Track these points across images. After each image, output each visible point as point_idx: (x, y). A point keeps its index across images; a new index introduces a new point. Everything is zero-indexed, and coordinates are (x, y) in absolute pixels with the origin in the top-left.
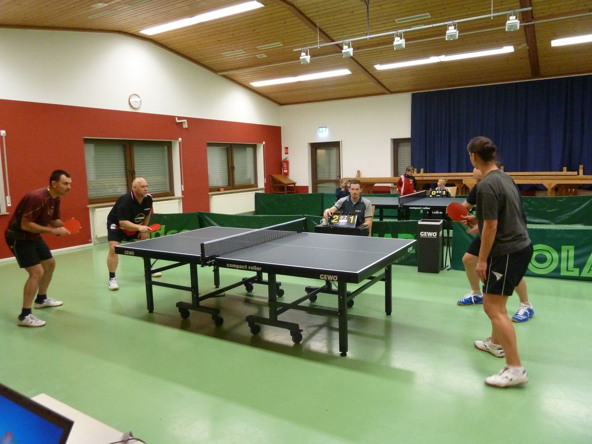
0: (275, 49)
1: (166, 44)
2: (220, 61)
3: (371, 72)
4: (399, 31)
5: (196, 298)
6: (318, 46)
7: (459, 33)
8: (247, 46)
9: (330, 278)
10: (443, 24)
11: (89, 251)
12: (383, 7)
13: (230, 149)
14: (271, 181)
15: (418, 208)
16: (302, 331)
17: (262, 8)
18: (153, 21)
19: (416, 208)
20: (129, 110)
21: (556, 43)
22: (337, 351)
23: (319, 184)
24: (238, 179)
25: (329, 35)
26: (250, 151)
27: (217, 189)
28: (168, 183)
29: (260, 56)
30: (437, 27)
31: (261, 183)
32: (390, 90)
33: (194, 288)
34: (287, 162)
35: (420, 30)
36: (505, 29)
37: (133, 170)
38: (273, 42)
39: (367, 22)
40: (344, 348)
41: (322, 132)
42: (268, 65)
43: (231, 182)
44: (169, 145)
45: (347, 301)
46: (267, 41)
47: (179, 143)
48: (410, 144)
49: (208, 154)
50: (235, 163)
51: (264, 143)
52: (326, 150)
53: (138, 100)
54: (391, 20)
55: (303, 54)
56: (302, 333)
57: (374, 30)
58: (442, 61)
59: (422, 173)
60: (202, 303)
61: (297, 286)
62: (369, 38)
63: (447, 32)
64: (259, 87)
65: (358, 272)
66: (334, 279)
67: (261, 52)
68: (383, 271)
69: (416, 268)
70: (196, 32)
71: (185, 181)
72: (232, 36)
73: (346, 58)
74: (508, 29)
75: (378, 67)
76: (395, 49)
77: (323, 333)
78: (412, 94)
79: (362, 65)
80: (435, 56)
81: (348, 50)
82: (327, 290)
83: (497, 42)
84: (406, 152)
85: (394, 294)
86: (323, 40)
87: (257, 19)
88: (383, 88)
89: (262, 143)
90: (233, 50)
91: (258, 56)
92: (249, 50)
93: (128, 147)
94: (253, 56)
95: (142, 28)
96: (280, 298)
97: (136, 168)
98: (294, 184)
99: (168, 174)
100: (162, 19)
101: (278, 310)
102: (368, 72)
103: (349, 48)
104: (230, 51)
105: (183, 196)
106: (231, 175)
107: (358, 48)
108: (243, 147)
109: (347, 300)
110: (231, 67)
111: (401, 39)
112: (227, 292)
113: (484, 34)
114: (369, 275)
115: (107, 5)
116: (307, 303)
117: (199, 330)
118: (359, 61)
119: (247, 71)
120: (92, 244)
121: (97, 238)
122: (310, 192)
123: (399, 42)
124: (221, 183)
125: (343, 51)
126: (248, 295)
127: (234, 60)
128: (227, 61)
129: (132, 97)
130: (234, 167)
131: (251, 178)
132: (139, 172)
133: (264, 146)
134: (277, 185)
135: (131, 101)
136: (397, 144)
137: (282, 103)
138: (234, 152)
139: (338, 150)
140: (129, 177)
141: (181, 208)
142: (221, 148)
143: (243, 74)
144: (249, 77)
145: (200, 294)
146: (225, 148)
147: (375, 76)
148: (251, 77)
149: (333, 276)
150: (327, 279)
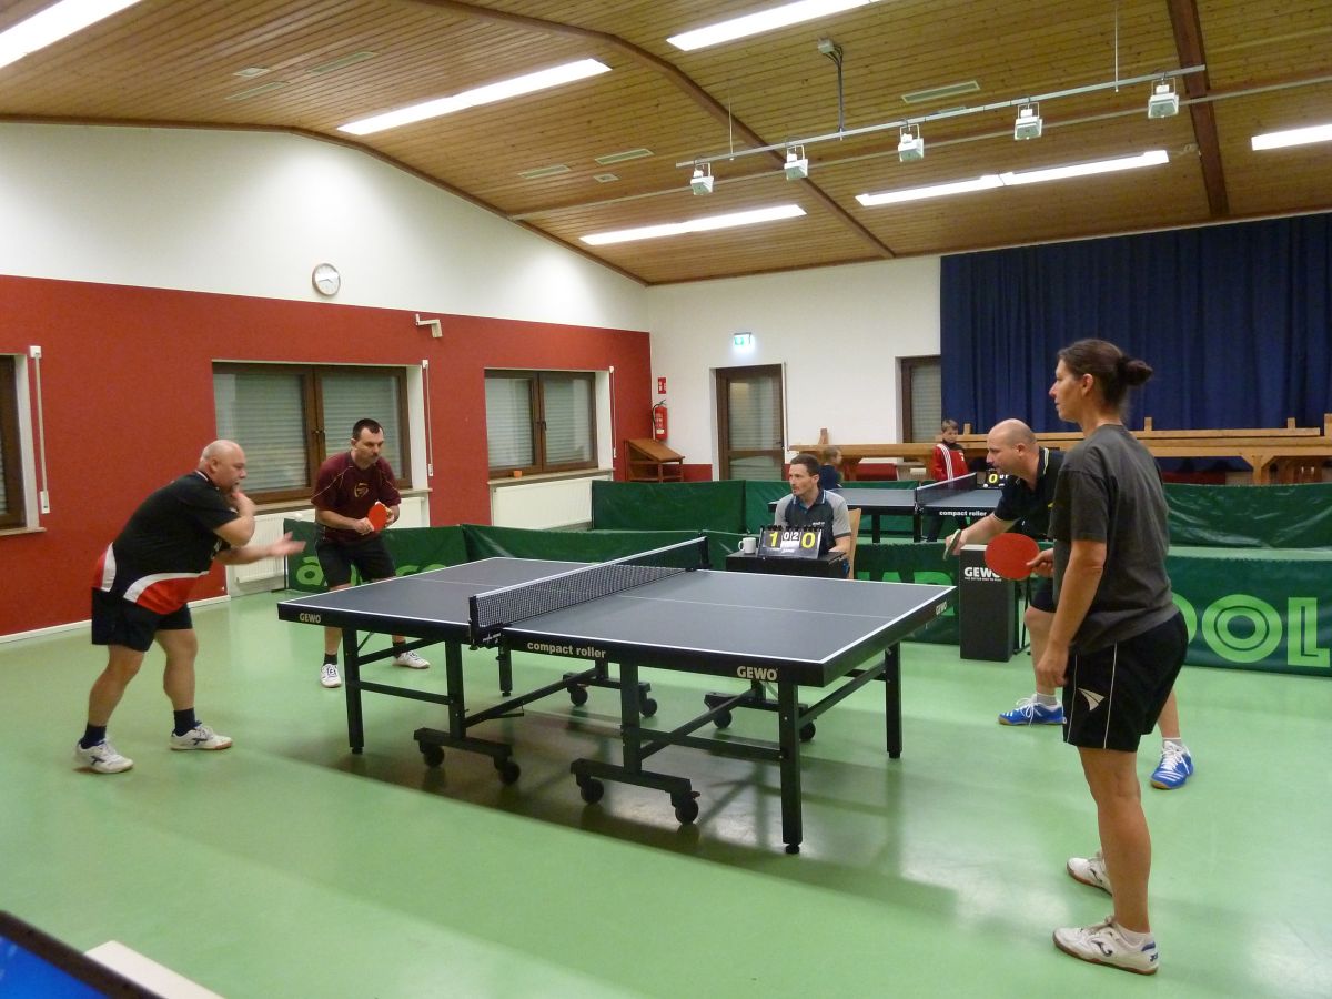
0: (636, 163)
1: (396, 155)
2: (513, 189)
3: (848, 211)
4: (912, 121)
5: (460, 719)
6: (731, 156)
7: (1044, 123)
8: (574, 156)
9: (760, 674)
10: (1007, 104)
11: (221, 613)
12: (875, 68)
13: (535, 384)
14: (628, 454)
15: (959, 514)
16: (697, 794)
17: (606, 75)
18: (367, 106)
19: (955, 514)
20: (312, 297)
21: (1262, 142)
22: (777, 842)
23: (735, 459)
24: (554, 451)
25: (755, 131)
26: (580, 387)
27: (507, 473)
28: (398, 459)
29: (603, 179)
30: (996, 110)
31: (606, 459)
32: (891, 249)
33: (455, 697)
34: (663, 412)
35: (957, 117)
36: (1146, 113)
37: (322, 431)
38: (631, 148)
39: (838, 100)
40: (792, 835)
41: (742, 343)
42: (619, 196)
43: (539, 456)
44: (401, 376)
45: (798, 726)
46: (618, 145)
47: (424, 370)
48: (938, 369)
49: (486, 395)
50: (546, 414)
51: (612, 369)
52: (750, 383)
53: (332, 275)
54: (893, 97)
55: (698, 173)
56: (697, 799)
57: (854, 120)
58: (1008, 184)
59: (967, 435)
60: (472, 731)
61: (686, 692)
62: (845, 138)
63: (1018, 121)
64: (599, 247)
65: (823, 661)
66: (769, 677)
67: (605, 169)
68: (879, 658)
69: (956, 650)
70: (461, 127)
71: (436, 453)
72: (539, 135)
73: (794, 182)
74: (1153, 113)
75: (866, 200)
76: (901, 160)
77: (746, 800)
78: (943, 259)
79: (831, 195)
80: (992, 173)
81: (796, 164)
82: (754, 700)
83: (1130, 141)
84: (930, 387)
85: (907, 709)
86: (742, 142)
87: (595, 99)
88: (875, 244)
89: (609, 369)
90: (542, 166)
91: (597, 178)
92: (577, 164)
93: (309, 381)
94: (585, 179)
95: (344, 121)
96: (649, 720)
97: (326, 427)
98: (680, 460)
99: (397, 441)
100: (387, 100)
101: (642, 746)
102: (844, 212)
103: (799, 158)
104: (537, 167)
105: (431, 489)
106: (538, 441)
107: (820, 159)
108: (566, 378)
109: (799, 723)
110: (539, 203)
111: (915, 137)
112: (528, 707)
113: (1101, 125)
114: (850, 668)
115: (267, 71)
116: (708, 731)
117: (465, 792)
118: (822, 187)
119: (572, 212)
120: (227, 598)
121: (239, 584)
122: (716, 477)
123: (910, 144)
124: (516, 458)
125: (787, 166)
126: (575, 713)
127: (545, 186)
128: (531, 189)
129: (320, 270)
130: (544, 423)
131: (582, 448)
132: (332, 435)
133: (611, 374)
134: (642, 462)
135: (318, 278)
136: (911, 368)
137: (651, 280)
138: (545, 389)
139: (777, 384)
140: (311, 447)
142: (516, 382)
143: (566, 217)
144: (577, 225)
145: (468, 711)
146: (524, 382)
147: (857, 219)
148: (582, 225)
149: (766, 670)
150: (754, 678)
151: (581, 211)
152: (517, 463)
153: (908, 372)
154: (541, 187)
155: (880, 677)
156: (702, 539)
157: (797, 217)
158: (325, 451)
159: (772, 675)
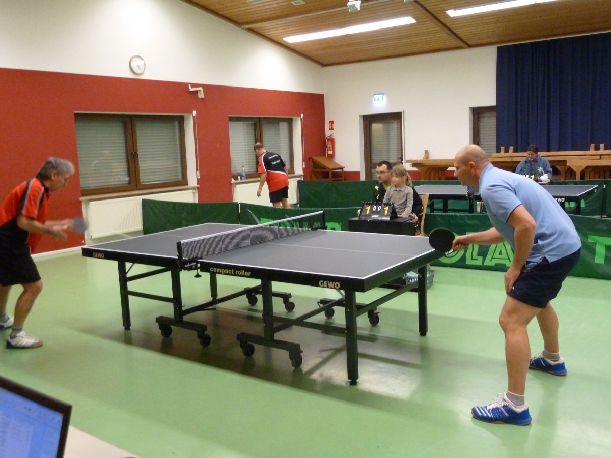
2: (244, 10)
3: (442, 20)
5: (179, 311)
9: (331, 285)
13: (258, 125)
14: (311, 165)
16: (303, 351)
20: (129, 75)
26: (284, 126)
28: (180, 168)
29: (296, 3)
31: (299, 168)
32: (469, 43)
33: (176, 299)
34: (332, 141)
37: (136, 153)
40: (353, 375)
41: (378, 100)
42: (306, 13)
44: (181, 120)
47: (194, 117)
48: (495, 114)
49: (230, 131)
51: (302, 115)
52: (383, 123)
53: (141, 63)
58: (537, 2)
59: (510, 153)
64: (294, 44)
65: (363, 278)
66: (336, 286)
71: (201, 166)
75: (452, 13)
78: (499, 48)
79: (431, 11)
84: (490, 125)
88: (458, 39)
89: (300, 116)
91: (293, 2)
93: (129, 123)
94: (285, 3)
97: (139, 150)
98: (342, 169)
99: (179, 157)
101: (275, 326)
102: (439, 20)
105: (198, 186)
108: (276, 121)
110: (260, 18)
118: (425, 6)
119: (279, 23)
122: (363, 178)
127: (262, 8)
128: (254, 10)
129: (133, 59)
132: (143, 155)
133: (301, 119)
134: (318, 170)
135: (134, 64)
136: (478, 114)
137: (325, 63)
138: (263, 128)
139: (399, 124)
140: (130, 162)
141: (196, 201)
142: (247, 124)
143: (275, 26)
144: (281, 31)
145: (184, 306)
146: (252, 124)
147: (447, 24)
148: (285, 30)
149: (334, 283)
150: (328, 287)
151: (284, 22)
152: (248, 171)
153: (477, 116)
154: (259, 9)
155: (414, 290)
156: (321, 212)
157: (411, 24)
158: (138, 164)
159: (337, 286)
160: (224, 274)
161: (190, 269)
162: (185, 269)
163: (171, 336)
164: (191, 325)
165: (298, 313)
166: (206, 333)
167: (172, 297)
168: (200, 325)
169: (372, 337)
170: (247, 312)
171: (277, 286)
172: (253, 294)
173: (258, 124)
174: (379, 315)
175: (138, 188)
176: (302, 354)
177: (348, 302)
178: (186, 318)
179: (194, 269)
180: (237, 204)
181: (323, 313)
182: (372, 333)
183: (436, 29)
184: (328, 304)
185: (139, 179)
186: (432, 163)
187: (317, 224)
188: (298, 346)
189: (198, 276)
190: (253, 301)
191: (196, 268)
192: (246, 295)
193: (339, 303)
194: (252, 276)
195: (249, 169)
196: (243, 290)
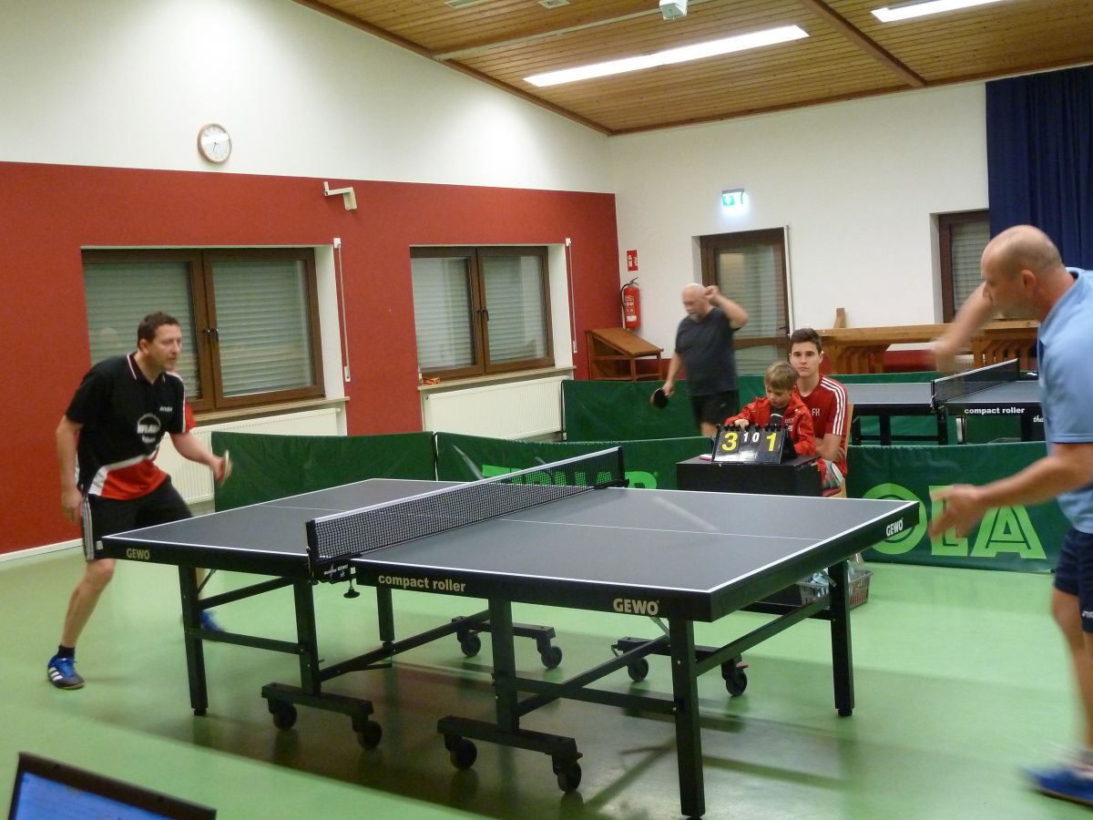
2: (437, 22)
3: (863, 30)
5: (313, 672)
9: (639, 607)
14: (591, 347)
15: (989, 411)
16: (579, 756)
19: (983, 412)
20: (197, 166)
24: (500, 343)
26: (529, 265)
27: (449, 377)
28: (307, 362)
29: (550, 4)
31: (564, 356)
32: (921, 75)
33: (306, 645)
34: (634, 293)
37: (213, 331)
41: (732, 203)
42: (572, 25)
43: (480, 355)
44: (308, 259)
47: (336, 250)
49: (414, 278)
50: (487, 302)
51: (568, 241)
52: (745, 253)
53: (224, 137)
64: (548, 89)
65: (712, 591)
66: (650, 611)
71: (352, 355)
75: (884, 15)
78: (988, 85)
79: (840, 11)
88: (900, 70)
89: (565, 242)
91: (542, 3)
93: (197, 268)
94: (527, 5)
97: (219, 325)
98: (658, 353)
99: (305, 338)
101: (520, 700)
102: (857, 31)
105: (348, 398)
106: (478, 335)
108: (511, 254)
118: (827, 1)
119: (512, 47)
124: (453, 358)
127: (477, 17)
128: (461, 20)
129: (206, 132)
130: (486, 311)
131: (534, 341)
132: (226, 334)
133: (567, 248)
134: (608, 358)
135: (205, 141)
136: (950, 228)
137: (614, 129)
138: (485, 269)
139: (780, 254)
140: (201, 351)
141: (344, 433)
142: (450, 262)
143: (506, 54)
144: (520, 63)
145: (323, 661)
146: (459, 261)
147: (875, 39)
148: (526, 62)
149: (645, 602)
150: (633, 613)
151: (524, 45)
152: (453, 363)
153: (947, 232)
154: (469, 19)
155: (821, 615)
156: (616, 449)
157: (797, 40)
158: (218, 355)
159: (652, 608)
160: (409, 588)
161: (335, 579)
162: (325, 579)
163: (295, 727)
164: (338, 702)
165: (569, 670)
166: (371, 718)
167: (295, 640)
168: (358, 702)
169: (733, 720)
170: (459, 672)
171: (523, 613)
172: (471, 631)
173: (474, 263)
174: (745, 670)
175: (218, 406)
176: (579, 761)
177: (677, 646)
178: (327, 686)
179: (343, 580)
180: (430, 436)
181: (625, 669)
182: (733, 713)
183: (849, 49)
184: (634, 650)
185: (221, 386)
186: (854, 337)
187: (605, 477)
188: (571, 743)
189: (352, 594)
190: (471, 647)
191: (348, 577)
192: (455, 635)
193: (658, 647)
194: (469, 592)
195: (457, 360)
196: (450, 622)
